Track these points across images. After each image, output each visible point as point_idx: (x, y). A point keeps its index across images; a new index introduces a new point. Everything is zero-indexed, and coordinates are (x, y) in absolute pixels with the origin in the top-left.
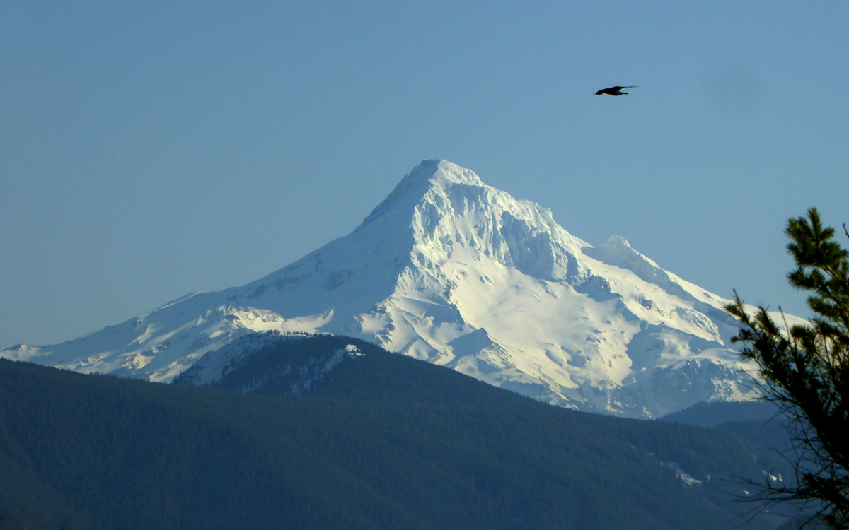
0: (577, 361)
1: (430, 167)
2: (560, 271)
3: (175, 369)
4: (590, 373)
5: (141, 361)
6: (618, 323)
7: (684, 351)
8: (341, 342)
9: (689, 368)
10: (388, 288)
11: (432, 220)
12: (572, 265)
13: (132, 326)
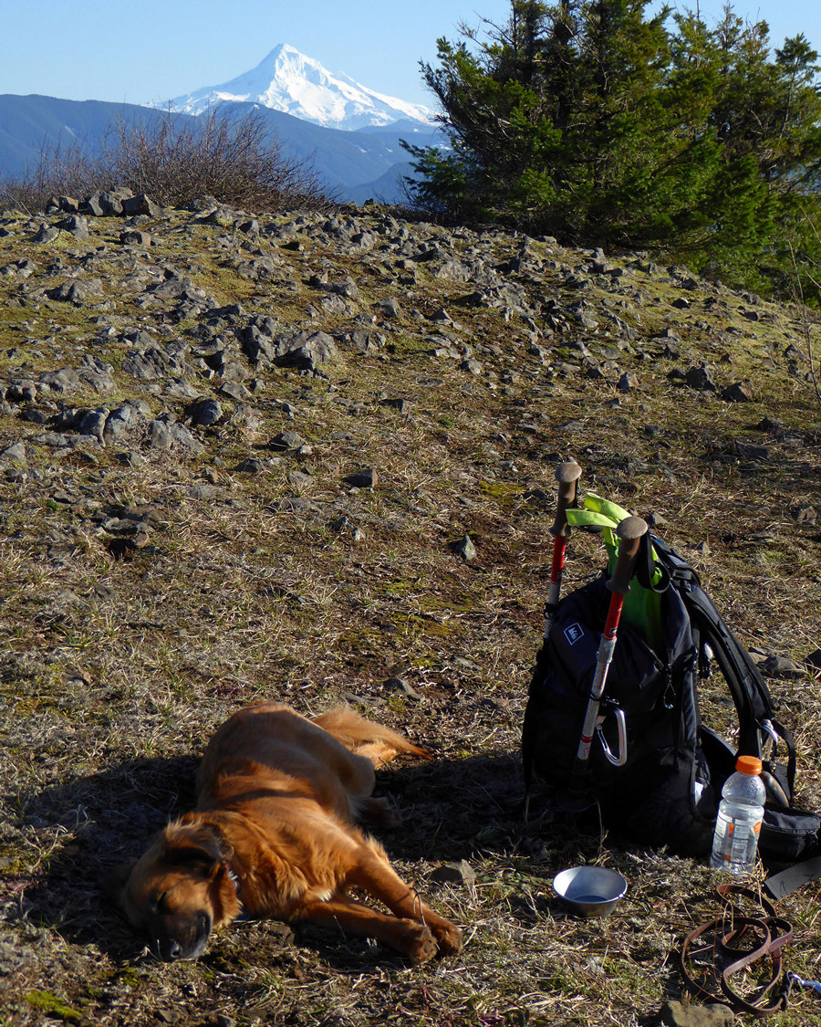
0: (328, 111)
1: (281, 46)
2: (323, 82)
3: (199, 112)
4: (331, 116)
5: (188, 109)
6: (341, 99)
7: (362, 109)
8: (252, 104)
9: (363, 115)
10: (268, 86)
11: (282, 64)
12: (327, 80)
13: (185, 97)
